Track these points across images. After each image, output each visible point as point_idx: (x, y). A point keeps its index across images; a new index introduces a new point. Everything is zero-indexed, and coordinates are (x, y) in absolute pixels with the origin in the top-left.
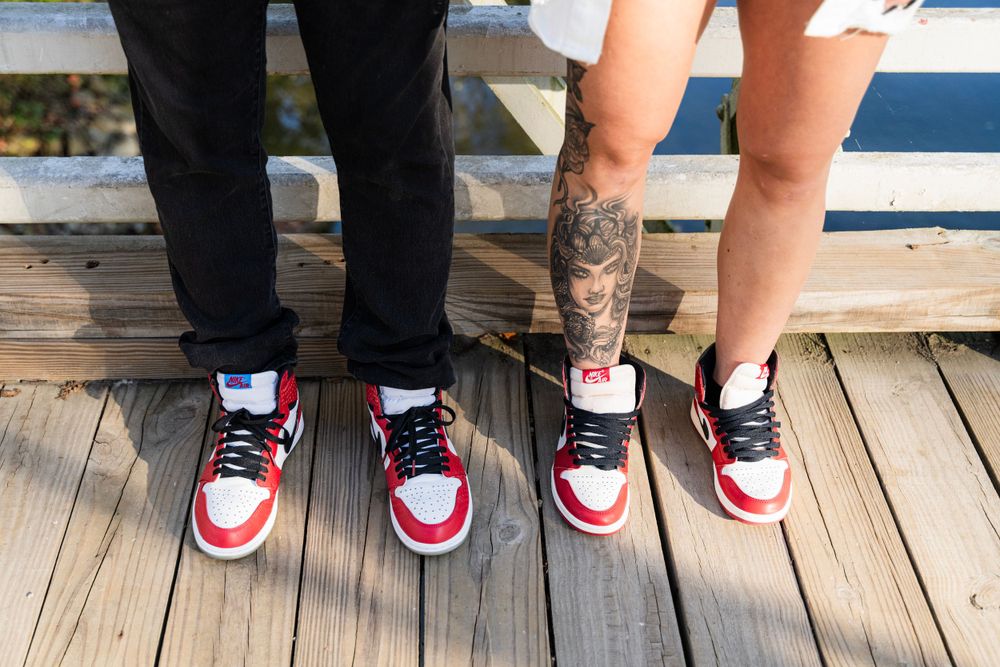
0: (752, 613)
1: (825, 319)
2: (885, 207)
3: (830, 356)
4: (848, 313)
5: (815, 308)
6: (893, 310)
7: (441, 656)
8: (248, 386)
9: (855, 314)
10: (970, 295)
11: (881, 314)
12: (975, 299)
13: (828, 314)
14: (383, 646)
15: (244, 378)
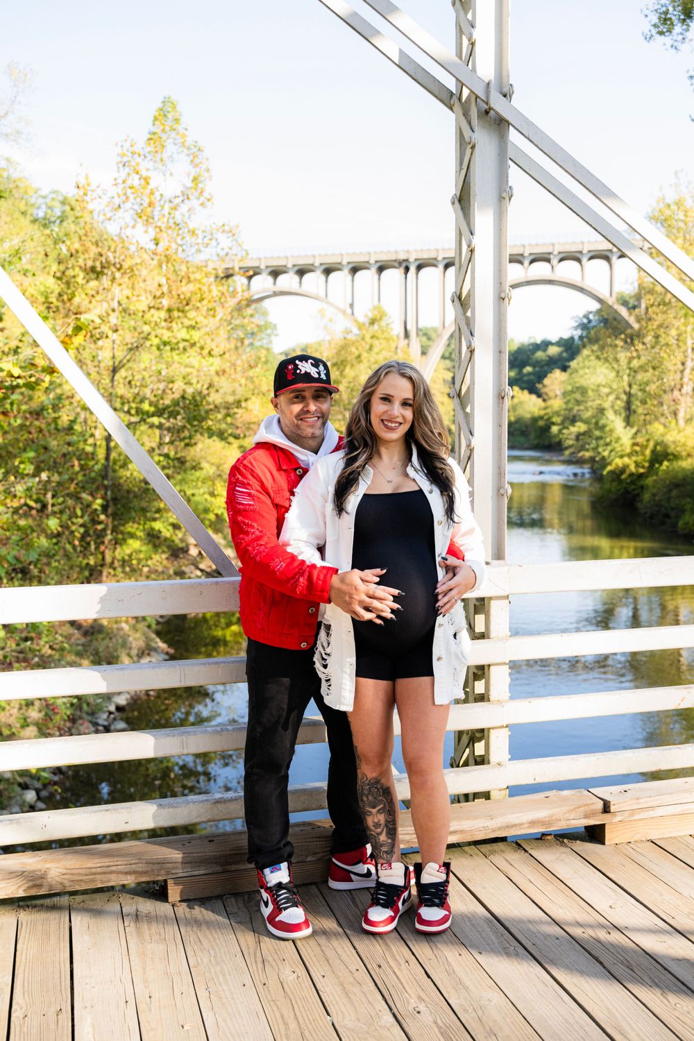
0: (529, 921)
1: (522, 826)
2: (532, 782)
3: (526, 851)
4: (530, 823)
5: (517, 821)
6: (547, 819)
7: (417, 946)
8: (280, 869)
9: (533, 823)
10: (575, 809)
11: (543, 822)
12: (577, 810)
13: (522, 824)
14: (393, 948)
15: (277, 866)
